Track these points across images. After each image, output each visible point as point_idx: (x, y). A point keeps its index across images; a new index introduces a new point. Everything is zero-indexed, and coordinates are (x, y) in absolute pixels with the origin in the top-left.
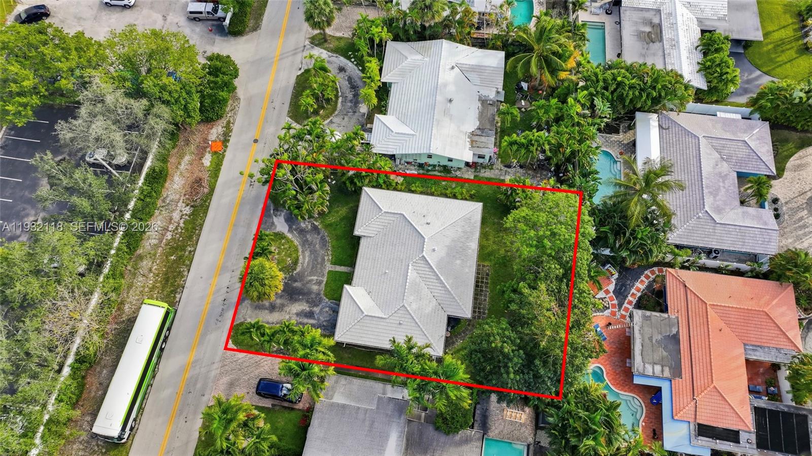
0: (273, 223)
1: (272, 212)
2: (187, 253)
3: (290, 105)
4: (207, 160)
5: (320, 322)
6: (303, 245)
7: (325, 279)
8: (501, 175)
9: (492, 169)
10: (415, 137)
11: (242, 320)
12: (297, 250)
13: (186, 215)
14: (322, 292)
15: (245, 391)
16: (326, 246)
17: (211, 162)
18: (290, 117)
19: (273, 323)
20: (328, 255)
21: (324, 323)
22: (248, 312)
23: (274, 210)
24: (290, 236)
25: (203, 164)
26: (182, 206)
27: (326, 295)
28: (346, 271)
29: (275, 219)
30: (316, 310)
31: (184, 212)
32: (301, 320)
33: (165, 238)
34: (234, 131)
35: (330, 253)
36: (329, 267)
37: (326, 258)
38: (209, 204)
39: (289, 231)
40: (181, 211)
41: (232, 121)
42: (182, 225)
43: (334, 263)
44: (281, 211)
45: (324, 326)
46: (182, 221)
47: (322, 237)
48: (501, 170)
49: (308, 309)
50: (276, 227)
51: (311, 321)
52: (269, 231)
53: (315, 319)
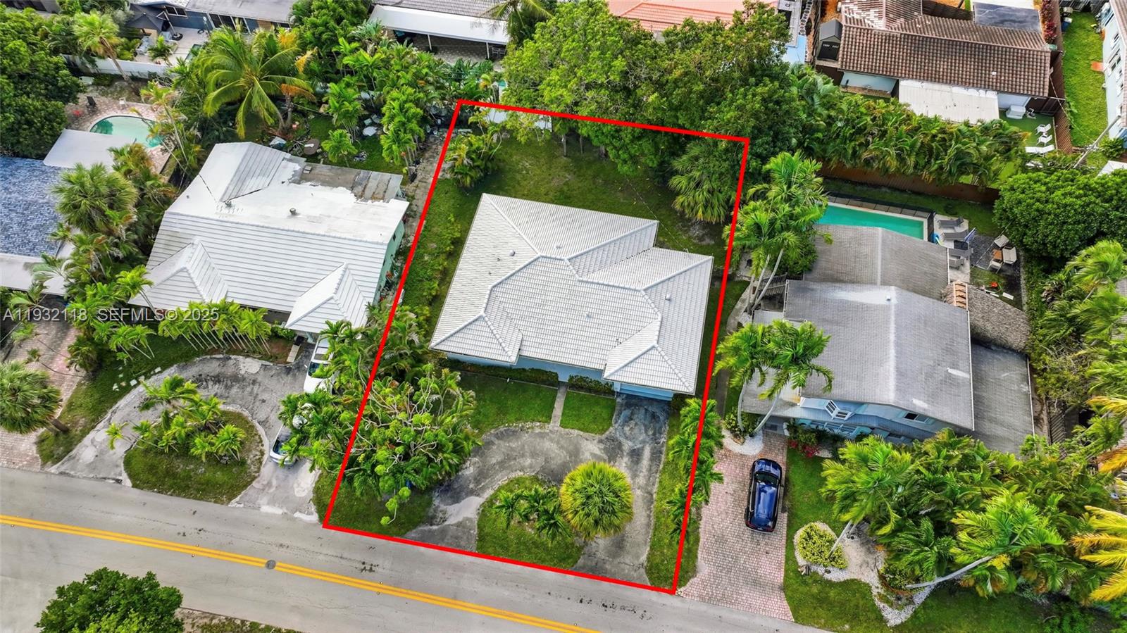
0: (459, 525)
1: (435, 527)
3: (202, 499)
5: (648, 439)
6: (510, 469)
7: (576, 432)
9: (413, 197)
10: (350, 267)
11: (642, 571)
12: (518, 480)
14: (598, 436)
15: (764, 558)
16: (514, 432)
18: (230, 500)
19: (649, 516)
20: (532, 428)
21: (650, 433)
22: (627, 561)
23: (431, 525)
24: (488, 493)
27: (604, 430)
28: (563, 399)
29: (452, 521)
30: (627, 445)
32: (644, 470)
35: (529, 425)
36: (555, 425)
37: (537, 430)
39: (478, 495)
43: (548, 417)
44: (435, 511)
45: (654, 434)
47: (498, 438)
49: (626, 459)
50: (468, 519)
51: (647, 453)
52: (475, 532)
53: (643, 447)
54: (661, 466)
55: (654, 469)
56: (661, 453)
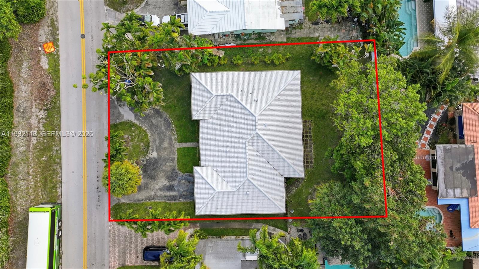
0: (120, 113)
1: (116, 103)
2: (55, 152)
4: (45, 63)
5: (181, 192)
6: (151, 130)
7: (176, 156)
8: (310, 33)
9: (301, 28)
10: (228, 13)
12: (146, 135)
13: (43, 119)
14: (176, 168)
15: (135, 256)
16: (170, 127)
17: (48, 64)
18: (107, 5)
19: (142, 200)
20: (174, 135)
21: (184, 193)
23: (117, 101)
24: (137, 123)
25: (42, 67)
26: (36, 112)
27: (180, 170)
28: (192, 146)
29: (121, 109)
30: (175, 183)
31: (41, 117)
32: (164, 194)
33: (32, 143)
34: (60, 28)
35: (175, 132)
36: (177, 145)
37: (173, 137)
38: (59, 104)
39: (135, 118)
40: (37, 116)
41: (55, 19)
42: (42, 128)
43: (181, 141)
45: (184, 195)
46: (41, 125)
47: (165, 120)
48: (310, 28)
49: (168, 184)
50: (123, 116)
51: (173, 193)
52: (118, 122)
53: (176, 191)
54: (168, 202)
55: (166, 198)
56: (175, 201)
